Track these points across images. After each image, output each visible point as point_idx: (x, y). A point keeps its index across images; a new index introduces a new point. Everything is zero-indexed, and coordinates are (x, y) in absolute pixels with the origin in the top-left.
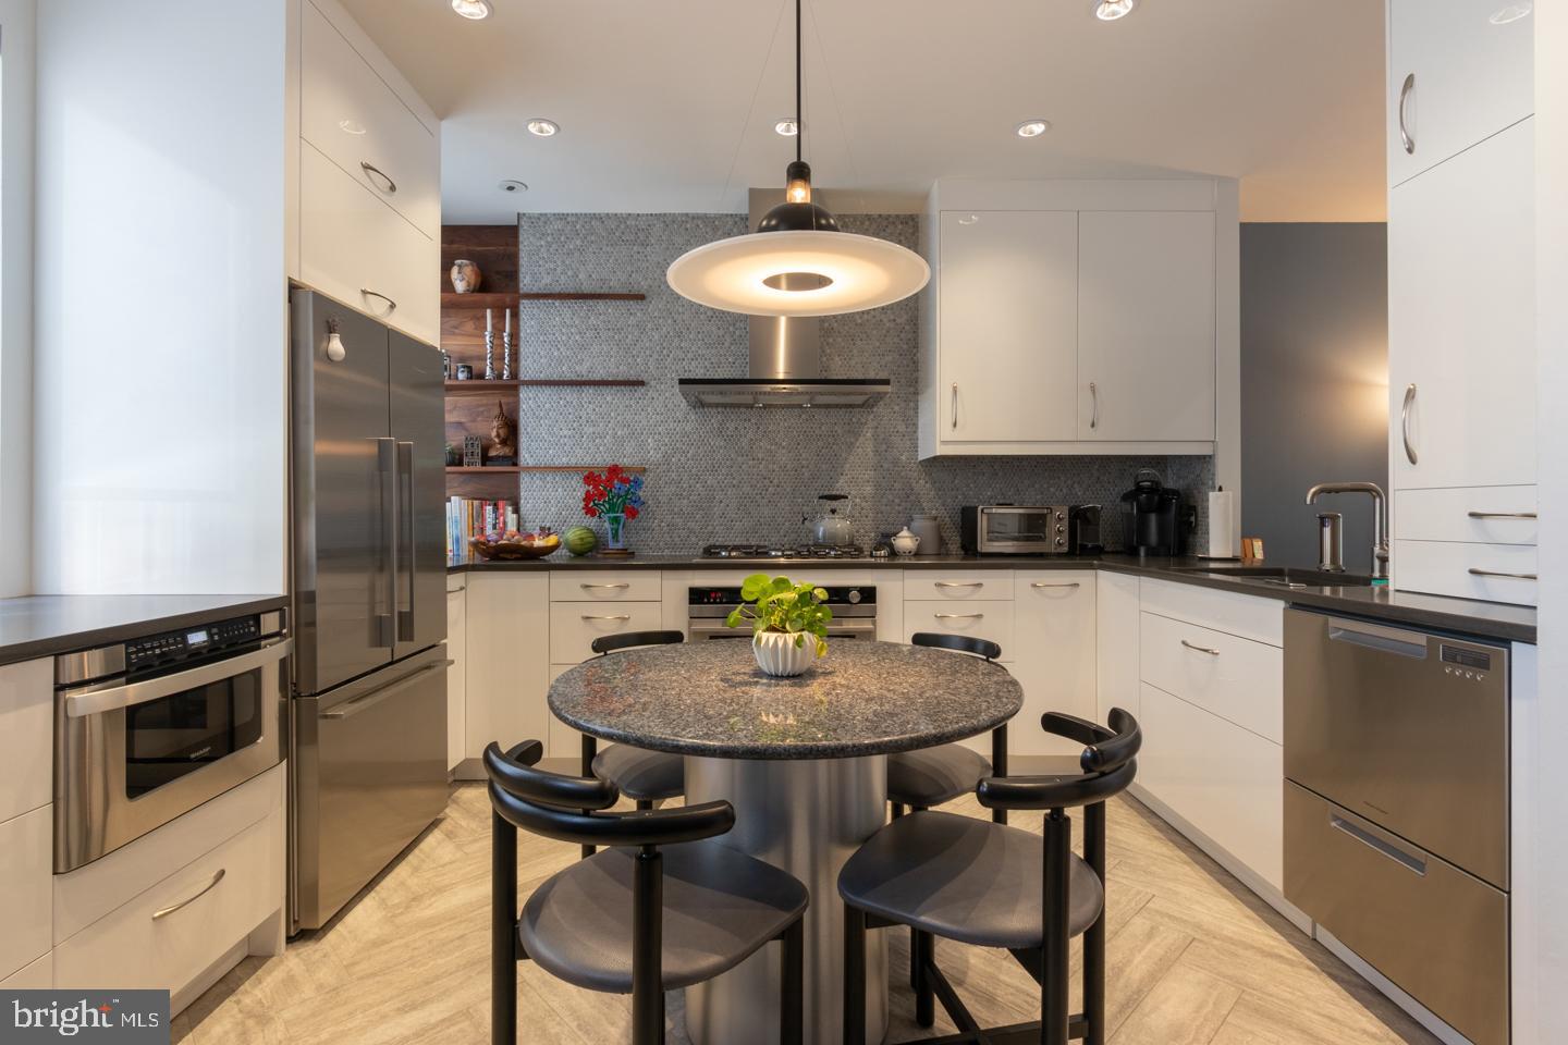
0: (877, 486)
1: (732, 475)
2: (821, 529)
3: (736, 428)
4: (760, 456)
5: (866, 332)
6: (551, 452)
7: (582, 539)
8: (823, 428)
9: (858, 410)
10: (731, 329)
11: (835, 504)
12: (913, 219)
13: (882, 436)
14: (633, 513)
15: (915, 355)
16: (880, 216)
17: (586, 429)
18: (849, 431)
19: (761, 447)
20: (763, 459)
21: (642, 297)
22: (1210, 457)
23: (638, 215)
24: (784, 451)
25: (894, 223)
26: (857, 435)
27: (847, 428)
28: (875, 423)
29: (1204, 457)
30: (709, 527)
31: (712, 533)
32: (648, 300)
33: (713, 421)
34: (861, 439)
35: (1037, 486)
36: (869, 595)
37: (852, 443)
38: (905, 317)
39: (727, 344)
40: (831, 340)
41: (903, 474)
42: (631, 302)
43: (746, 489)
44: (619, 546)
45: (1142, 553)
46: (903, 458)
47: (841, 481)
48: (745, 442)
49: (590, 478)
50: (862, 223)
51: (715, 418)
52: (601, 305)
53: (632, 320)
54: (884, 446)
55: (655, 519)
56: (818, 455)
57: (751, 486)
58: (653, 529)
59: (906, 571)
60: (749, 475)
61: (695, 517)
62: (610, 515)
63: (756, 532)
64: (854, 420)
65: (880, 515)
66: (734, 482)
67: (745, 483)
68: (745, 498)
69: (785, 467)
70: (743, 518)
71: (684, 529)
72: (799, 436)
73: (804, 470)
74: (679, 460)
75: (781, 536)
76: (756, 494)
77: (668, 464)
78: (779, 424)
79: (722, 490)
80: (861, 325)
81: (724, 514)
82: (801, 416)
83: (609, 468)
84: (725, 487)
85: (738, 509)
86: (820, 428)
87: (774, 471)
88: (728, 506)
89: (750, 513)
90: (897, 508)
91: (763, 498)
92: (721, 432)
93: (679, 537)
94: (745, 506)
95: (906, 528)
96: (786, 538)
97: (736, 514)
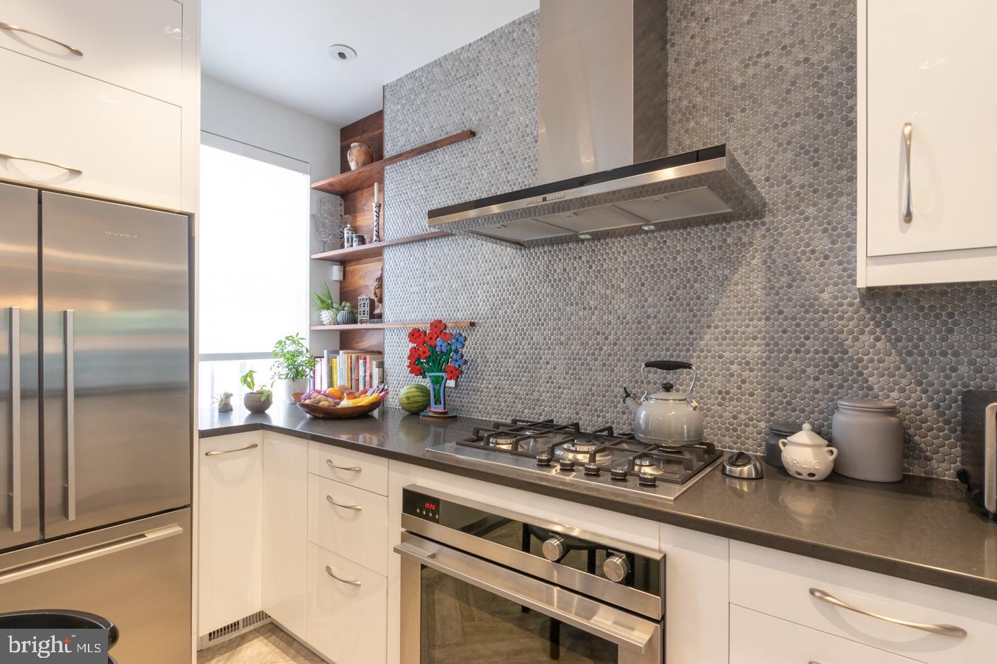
0: (772, 345)
1: (559, 329)
2: (645, 414)
3: (565, 270)
4: (592, 303)
5: (751, 96)
7: (408, 398)
8: (679, 259)
11: (670, 376)
13: (782, 262)
14: (455, 374)
18: (721, 260)
19: (594, 292)
20: (596, 308)
21: (473, 134)
23: (470, 45)
24: (622, 296)
26: (734, 264)
27: (717, 254)
28: (766, 242)
30: (536, 394)
31: (538, 400)
32: (477, 136)
33: (539, 263)
34: (742, 270)
36: (649, 572)
37: (726, 278)
40: (692, 124)
42: (464, 142)
43: (576, 347)
44: (440, 408)
46: (825, 296)
48: (574, 286)
49: (415, 335)
51: (541, 258)
53: (465, 162)
54: (787, 279)
55: (484, 380)
56: (671, 299)
57: (582, 344)
58: (482, 392)
59: (733, 542)
60: (579, 329)
61: (521, 380)
62: (433, 374)
63: (588, 405)
64: (729, 240)
65: (774, 394)
66: (563, 338)
67: (574, 340)
68: (575, 359)
69: (625, 318)
70: (572, 384)
71: (510, 393)
72: (643, 273)
73: (650, 321)
74: (506, 312)
75: (618, 413)
76: (588, 355)
77: (496, 318)
78: (616, 259)
79: (549, 349)
80: (743, 85)
81: (550, 378)
82: (646, 244)
83: (432, 324)
84: (552, 344)
85: (567, 373)
86: (675, 258)
87: (610, 323)
88: (555, 368)
89: (580, 379)
90: (810, 383)
91: (596, 360)
92: (548, 276)
93: (506, 402)
94: (575, 369)
95: (806, 426)
96: (625, 417)
97: (565, 379)
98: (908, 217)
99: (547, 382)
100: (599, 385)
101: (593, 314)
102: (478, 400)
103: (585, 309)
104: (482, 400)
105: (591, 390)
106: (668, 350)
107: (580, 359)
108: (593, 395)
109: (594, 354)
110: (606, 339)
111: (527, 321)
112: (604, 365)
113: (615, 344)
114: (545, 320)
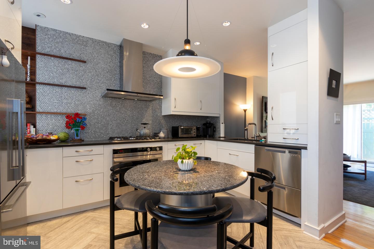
0: (153, 121)
1: (114, 117)
2: (142, 132)
3: (116, 104)
4: (122, 112)
6: (50, 107)
7: (65, 136)
9: (148, 102)
10: (114, 76)
12: (161, 57)
13: (154, 109)
14: (83, 128)
15: (161, 90)
16: (154, 54)
17: (64, 101)
19: (123, 110)
21: (85, 62)
22: (219, 117)
23: (83, 37)
24: (129, 111)
25: (157, 56)
26: (148, 108)
27: (145, 106)
28: (152, 106)
29: (217, 117)
30: (107, 132)
31: (108, 133)
32: (87, 63)
33: (108, 102)
34: (149, 109)
35: (186, 122)
36: (161, 148)
37: (147, 110)
38: (159, 80)
39: (113, 80)
41: (158, 118)
42: (81, 63)
44: (79, 138)
45: (208, 136)
46: (159, 114)
47: (144, 120)
48: (118, 108)
49: (68, 117)
50: (149, 55)
52: (70, 62)
53: (81, 68)
54: (154, 111)
55: (90, 130)
56: (138, 113)
57: (120, 120)
58: (89, 133)
59: (168, 142)
60: (119, 117)
61: (103, 129)
62: (75, 128)
63: (121, 133)
64: (147, 104)
65: (153, 128)
66: (115, 119)
67: (118, 119)
68: (118, 124)
69: (129, 116)
70: (118, 129)
71: (99, 132)
72: (133, 107)
73: (134, 117)
74: (98, 112)
75: (128, 134)
76: (121, 123)
77: (94, 113)
78: (128, 104)
79: (111, 121)
80: (149, 80)
81: (112, 128)
82: (133, 102)
83: (75, 114)
84: (112, 120)
85: (116, 127)
86: (139, 106)
87: (126, 116)
88: (113, 126)
89: (119, 128)
90: (157, 127)
91: (123, 124)
92: (111, 105)
93: (98, 135)
94: (118, 126)
95: (162, 132)
96: (130, 135)
97: (116, 128)
98: (175, 107)
99: (111, 129)
100: (124, 129)
101: (122, 114)
102: (87, 135)
103: (121, 113)
104: (89, 135)
105: (122, 130)
106: (137, 122)
107: (119, 124)
108: (123, 131)
109: (123, 123)
110: (126, 119)
111: (105, 115)
112: (125, 125)
113: (127, 121)
114: (110, 115)
